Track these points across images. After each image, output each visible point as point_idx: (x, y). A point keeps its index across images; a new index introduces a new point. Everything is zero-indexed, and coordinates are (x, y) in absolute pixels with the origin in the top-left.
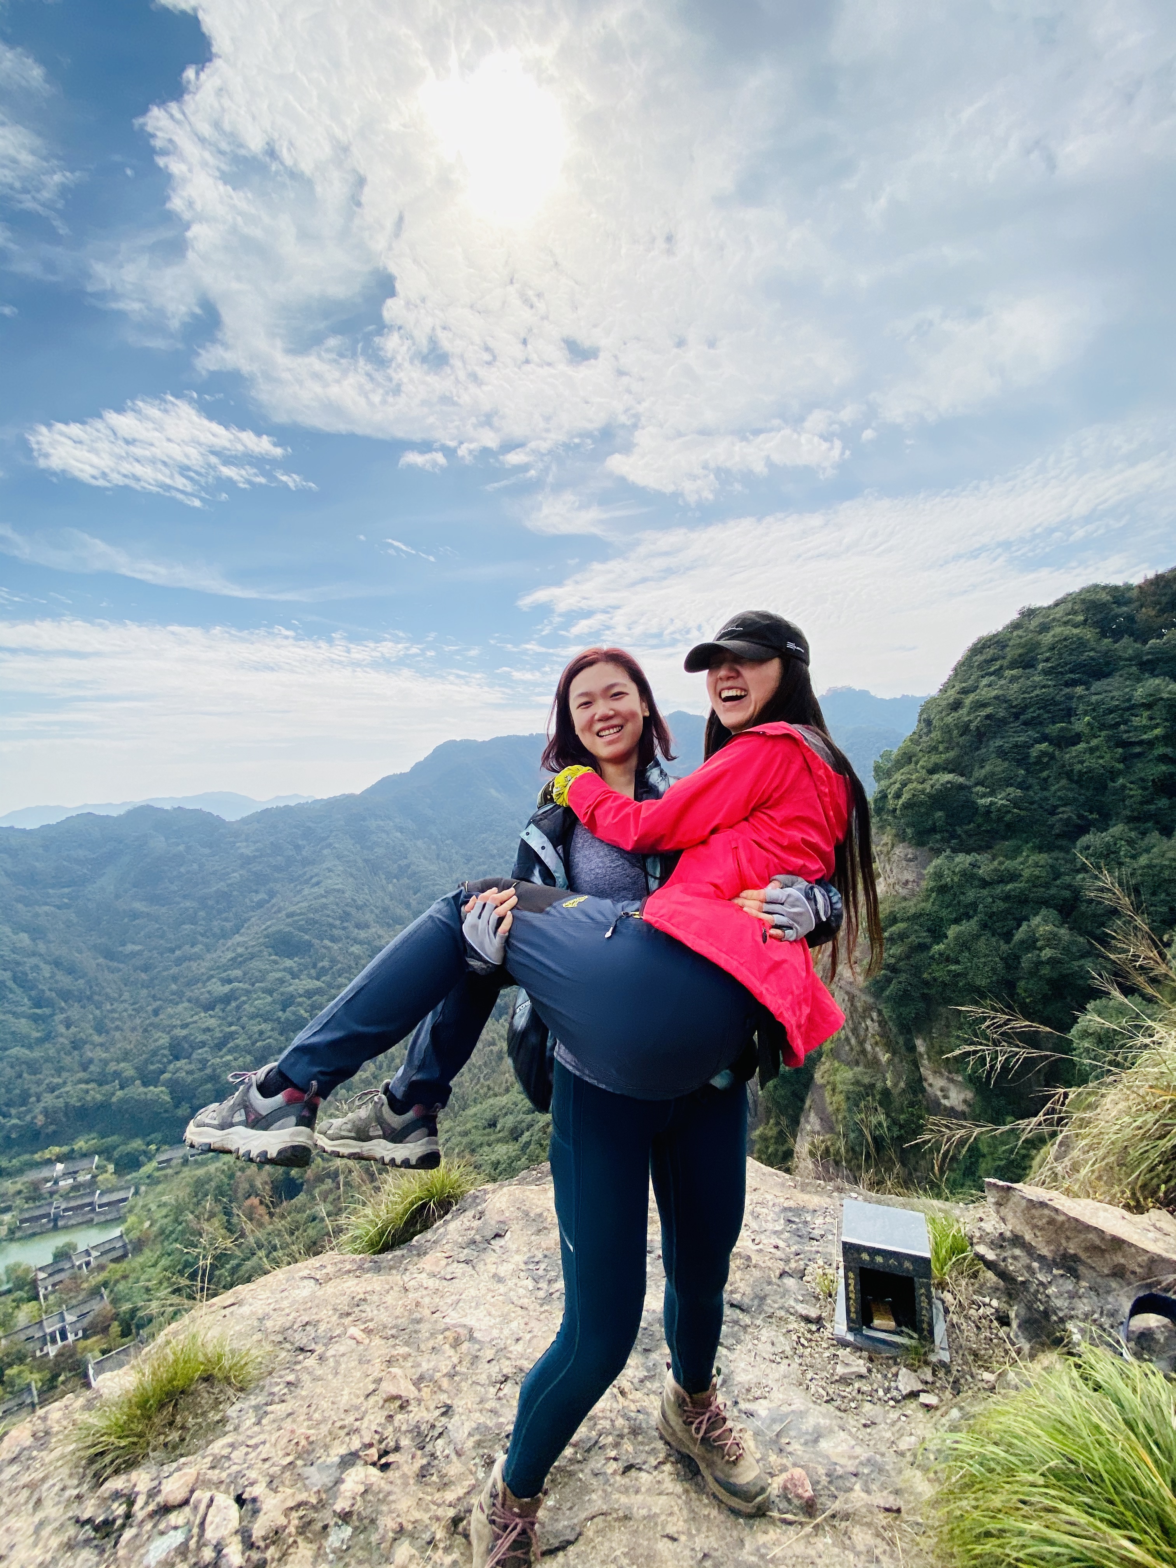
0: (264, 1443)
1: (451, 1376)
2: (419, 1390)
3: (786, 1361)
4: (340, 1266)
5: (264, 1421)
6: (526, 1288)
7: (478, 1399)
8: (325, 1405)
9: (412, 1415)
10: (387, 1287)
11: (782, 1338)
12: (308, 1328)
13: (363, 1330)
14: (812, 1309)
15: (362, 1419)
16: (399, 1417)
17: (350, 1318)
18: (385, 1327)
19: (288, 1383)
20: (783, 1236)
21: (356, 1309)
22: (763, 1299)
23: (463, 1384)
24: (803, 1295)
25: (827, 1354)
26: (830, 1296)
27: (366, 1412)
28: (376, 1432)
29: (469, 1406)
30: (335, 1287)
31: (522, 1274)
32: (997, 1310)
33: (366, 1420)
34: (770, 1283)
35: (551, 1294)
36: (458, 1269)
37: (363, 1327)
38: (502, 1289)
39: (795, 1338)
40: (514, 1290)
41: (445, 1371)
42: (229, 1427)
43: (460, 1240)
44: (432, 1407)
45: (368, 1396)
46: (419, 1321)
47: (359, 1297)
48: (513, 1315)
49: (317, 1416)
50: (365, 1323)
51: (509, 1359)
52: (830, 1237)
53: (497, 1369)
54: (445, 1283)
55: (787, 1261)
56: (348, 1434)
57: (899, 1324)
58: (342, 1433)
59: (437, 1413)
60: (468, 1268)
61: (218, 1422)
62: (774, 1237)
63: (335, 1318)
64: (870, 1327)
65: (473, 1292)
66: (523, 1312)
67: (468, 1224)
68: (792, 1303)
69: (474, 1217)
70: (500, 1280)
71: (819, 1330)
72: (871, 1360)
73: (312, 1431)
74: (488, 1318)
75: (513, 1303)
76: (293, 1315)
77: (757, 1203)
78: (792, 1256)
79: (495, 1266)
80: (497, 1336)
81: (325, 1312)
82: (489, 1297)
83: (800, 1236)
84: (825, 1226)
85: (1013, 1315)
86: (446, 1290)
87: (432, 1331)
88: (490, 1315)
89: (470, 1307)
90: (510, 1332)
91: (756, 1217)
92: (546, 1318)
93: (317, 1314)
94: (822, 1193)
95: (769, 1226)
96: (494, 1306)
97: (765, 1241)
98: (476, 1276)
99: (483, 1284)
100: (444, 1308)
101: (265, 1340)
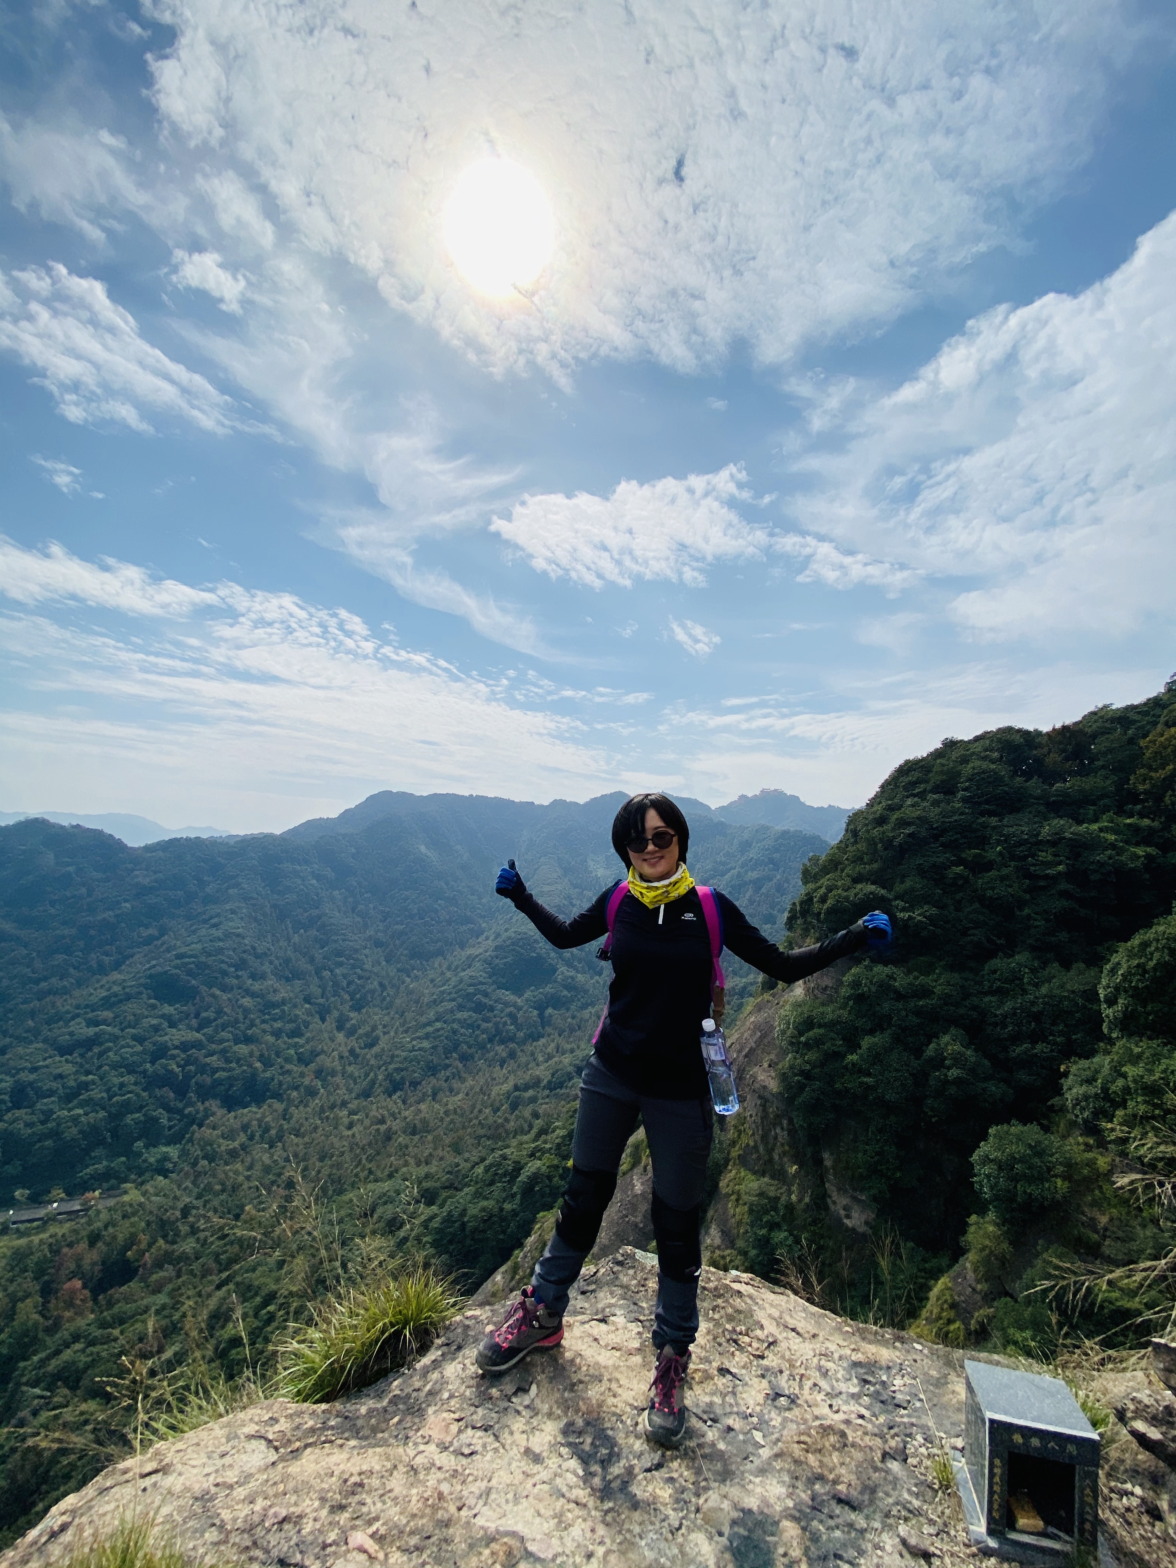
4: (298, 1420)
6: (575, 1473)
10: (389, 1465)
12: (286, 1526)
13: (372, 1536)
17: (347, 1515)
18: (402, 1532)
20: (861, 1401)
21: (353, 1500)
22: (873, 1491)
24: (916, 1485)
26: (951, 1486)
31: (564, 1450)
32: (1143, 1500)
34: (876, 1469)
35: (610, 1482)
36: (475, 1438)
37: (370, 1531)
38: (543, 1473)
40: (560, 1476)
46: (447, 1524)
47: (353, 1480)
48: (569, 1515)
50: (370, 1523)
52: (918, 1404)
54: (464, 1461)
55: (882, 1437)
57: (1047, 1523)
60: (489, 1438)
62: (852, 1402)
63: (324, 1512)
64: (1013, 1528)
65: (505, 1477)
66: (583, 1513)
70: (537, 1459)
74: (538, 1520)
75: (563, 1496)
76: (259, 1505)
77: (821, 1355)
78: (886, 1430)
79: (525, 1436)
80: (560, 1550)
81: (308, 1502)
82: (529, 1486)
83: (882, 1402)
84: (907, 1389)
85: (1164, 1505)
86: (467, 1472)
87: (469, 1541)
88: (539, 1515)
89: (507, 1501)
90: (575, 1545)
91: (825, 1374)
92: (614, 1520)
93: (296, 1504)
94: (884, 1343)
95: (842, 1387)
96: (540, 1500)
97: (844, 1408)
98: (502, 1450)
99: (514, 1464)
100: (471, 1501)
101: (226, 1542)
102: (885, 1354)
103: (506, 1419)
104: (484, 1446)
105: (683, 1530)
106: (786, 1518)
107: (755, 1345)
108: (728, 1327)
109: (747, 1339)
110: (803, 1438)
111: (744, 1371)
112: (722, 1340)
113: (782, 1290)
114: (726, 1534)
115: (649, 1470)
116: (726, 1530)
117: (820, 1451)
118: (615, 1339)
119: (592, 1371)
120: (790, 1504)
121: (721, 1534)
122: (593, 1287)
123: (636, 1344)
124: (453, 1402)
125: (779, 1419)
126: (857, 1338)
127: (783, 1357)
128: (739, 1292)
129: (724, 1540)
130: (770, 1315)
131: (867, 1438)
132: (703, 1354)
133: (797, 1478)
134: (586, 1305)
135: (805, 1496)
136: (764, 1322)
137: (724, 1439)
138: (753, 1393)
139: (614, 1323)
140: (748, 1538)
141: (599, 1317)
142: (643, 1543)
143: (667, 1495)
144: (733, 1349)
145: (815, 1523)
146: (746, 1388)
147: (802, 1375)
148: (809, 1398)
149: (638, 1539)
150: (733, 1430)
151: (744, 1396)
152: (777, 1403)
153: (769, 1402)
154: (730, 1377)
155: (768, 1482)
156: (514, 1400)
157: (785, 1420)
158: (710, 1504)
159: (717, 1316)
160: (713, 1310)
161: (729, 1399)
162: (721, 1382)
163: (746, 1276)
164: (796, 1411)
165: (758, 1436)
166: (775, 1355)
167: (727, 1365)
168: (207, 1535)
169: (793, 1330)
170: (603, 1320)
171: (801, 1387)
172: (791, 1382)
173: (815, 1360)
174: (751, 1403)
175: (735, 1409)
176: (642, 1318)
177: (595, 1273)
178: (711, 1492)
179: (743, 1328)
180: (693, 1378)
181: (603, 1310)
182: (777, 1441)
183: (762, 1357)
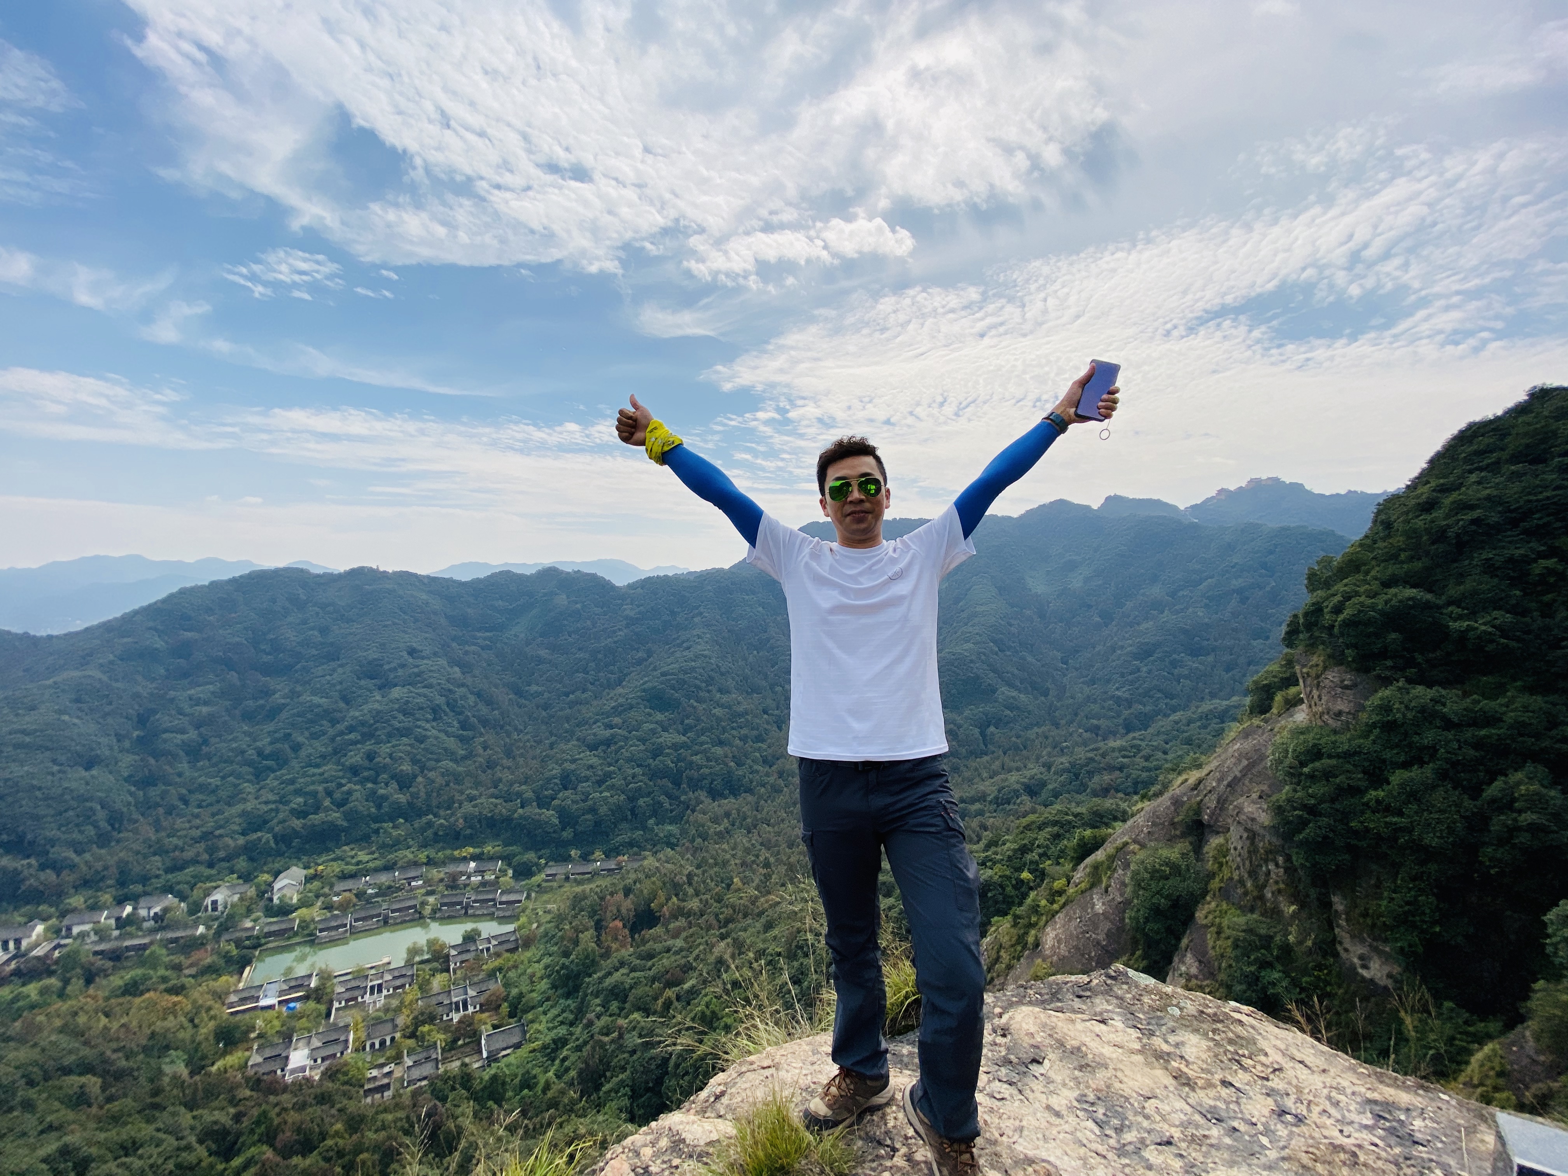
52: (1439, 1145)
77: (1331, 1087)
78: (1401, 1160)
79: (1044, 1096)
83: (1398, 1136)
84: (1428, 1131)
91: (1337, 1104)
94: (1407, 1089)
95: (1354, 1117)
96: (1065, 1144)
97: (1356, 1135)
99: (1039, 1114)
102: (1404, 1098)
103: (1026, 1080)
104: (1012, 1096)
107: (1259, 1068)
108: (1230, 1048)
109: (1250, 1062)
110: (1311, 1150)
111: (1247, 1087)
112: (1225, 1059)
113: (1288, 1026)
115: (1160, 1144)
117: (1329, 1163)
118: (1116, 1038)
119: (1097, 1059)
122: (1088, 993)
123: (1137, 1046)
125: (1286, 1132)
126: (1373, 1079)
127: (1289, 1083)
128: (1240, 1021)
130: (1274, 1046)
131: (1380, 1163)
132: (1204, 1066)
134: (1084, 1007)
136: (1268, 1050)
137: (1230, 1136)
138: (1258, 1106)
139: (1112, 1025)
141: (1098, 1018)
144: (1235, 1068)
146: (1250, 1101)
147: (1310, 1102)
148: (1318, 1121)
150: (1238, 1131)
151: (1249, 1107)
152: (1283, 1118)
153: (1275, 1116)
154: (1234, 1090)
156: (1030, 1066)
157: (1291, 1132)
159: (1217, 1037)
161: (1234, 1107)
162: (1225, 1092)
163: (1245, 1008)
164: (1304, 1128)
165: (1265, 1140)
166: (1281, 1079)
167: (1229, 1078)
169: (1300, 1062)
170: (1103, 1022)
171: (1309, 1110)
172: (1299, 1105)
173: (1325, 1091)
174: (1256, 1113)
175: (1240, 1115)
176: (1139, 1026)
177: (1089, 982)
179: (1246, 1052)
180: (1196, 1083)
181: (1101, 1013)
182: (1284, 1148)
183: (1267, 1079)
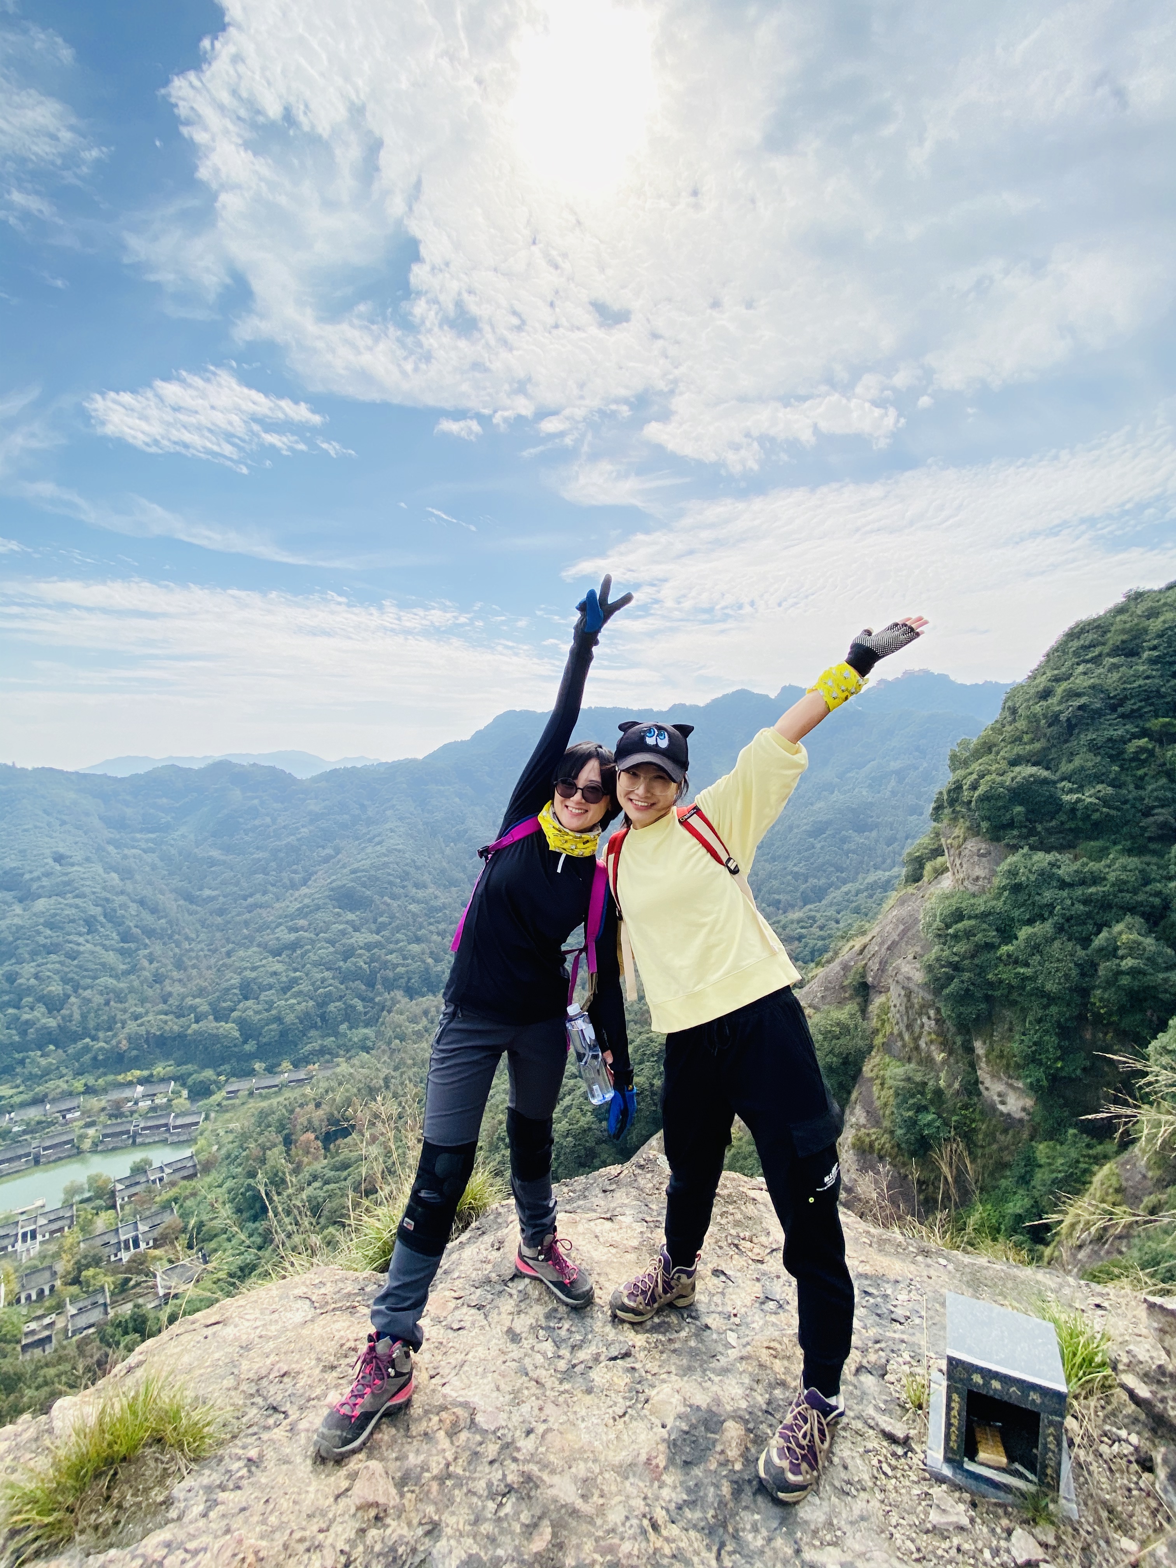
0: (205, 1549)
1: (441, 1479)
2: (402, 1495)
3: (863, 1495)
4: (341, 1285)
5: (212, 1515)
6: (544, 1355)
7: (472, 1517)
8: (285, 1505)
9: (389, 1531)
11: (859, 1461)
12: (286, 1379)
14: (899, 1425)
15: (328, 1530)
16: (373, 1533)
17: (335, 1374)
19: (249, 1460)
23: (457, 1492)
24: (886, 1402)
25: (916, 1491)
26: (920, 1407)
27: (332, 1522)
28: (342, 1551)
29: (461, 1527)
30: (324, 1327)
31: (542, 1333)
32: (1137, 1449)
33: (332, 1530)
35: (574, 1366)
36: (468, 1315)
38: (515, 1352)
39: (875, 1462)
40: (530, 1356)
41: (435, 1471)
42: (173, 1514)
43: (473, 1276)
44: (415, 1522)
45: (337, 1497)
47: (348, 1345)
48: (526, 1392)
49: (273, 1520)
51: (515, 1460)
52: (916, 1321)
53: (499, 1475)
54: (451, 1335)
55: (863, 1349)
56: (308, 1550)
57: (1011, 1459)
58: (301, 1548)
59: (420, 1531)
60: (479, 1316)
61: (161, 1504)
63: (317, 1371)
64: (972, 1459)
65: (481, 1352)
66: (539, 1392)
67: (485, 1253)
68: (871, 1411)
69: (493, 1246)
70: (515, 1338)
71: (906, 1453)
72: (974, 1505)
73: (264, 1543)
74: (495, 1394)
75: (527, 1374)
76: (273, 1358)
78: (870, 1345)
79: (511, 1317)
80: (504, 1424)
81: (307, 1360)
82: (500, 1362)
83: (876, 1314)
84: (910, 1305)
85: (1158, 1458)
86: (451, 1344)
87: (426, 1407)
88: (498, 1389)
89: (476, 1374)
90: (521, 1419)
92: (566, 1402)
93: (297, 1362)
94: (906, 1256)
96: (504, 1376)
98: (487, 1328)
99: (494, 1341)
100: (444, 1371)
101: (236, 1389)
102: (897, 1267)
103: (497, 1302)
104: (473, 1323)
105: (627, 1418)
106: (733, 1418)
107: (756, 1250)
108: (733, 1232)
109: (748, 1245)
110: (773, 1344)
111: (739, 1274)
112: (723, 1244)
114: (668, 1428)
115: (614, 1358)
116: (670, 1423)
117: (789, 1357)
118: (616, 1237)
120: (744, 1404)
121: (664, 1426)
123: (635, 1243)
124: (457, 1282)
125: (761, 1322)
126: (873, 1249)
129: (664, 1433)
133: (758, 1381)
134: (602, 1203)
135: (761, 1400)
136: (771, 1228)
137: (698, 1336)
138: (743, 1295)
139: (620, 1222)
140: (687, 1433)
141: (608, 1216)
142: (583, 1425)
143: (623, 1384)
144: (731, 1253)
145: (763, 1427)
146: (737, 1290)
149: (579, 1422)
150: (709, 1328)
151: (733, 1297)
152: (765, 1306)
153: (757, 1305)
154: (723, 1278)
155: (727, 1382)
157: (766, 1322)
158: (661, 1396)
159: (723, 1221)
160: (722, 1215)
161: (717, 1299)
162: (712, 1282)
164: (781, 1316)
166: (774, 1260)
167: (723, 1267)
168: (225, 1382)
170: (610, 1219)
172: (785, 1287)
174: (739, 1303)
175: (720, 1309)
176: (648, 1219)
177: (619, 1174)
178: (665, 1385)
179: (747, 1234)
181: (615, 1209)
182: (748, 1344)
183: (761, 1262)
